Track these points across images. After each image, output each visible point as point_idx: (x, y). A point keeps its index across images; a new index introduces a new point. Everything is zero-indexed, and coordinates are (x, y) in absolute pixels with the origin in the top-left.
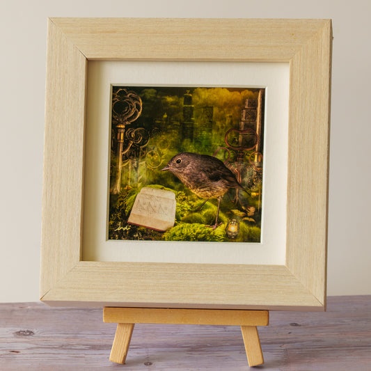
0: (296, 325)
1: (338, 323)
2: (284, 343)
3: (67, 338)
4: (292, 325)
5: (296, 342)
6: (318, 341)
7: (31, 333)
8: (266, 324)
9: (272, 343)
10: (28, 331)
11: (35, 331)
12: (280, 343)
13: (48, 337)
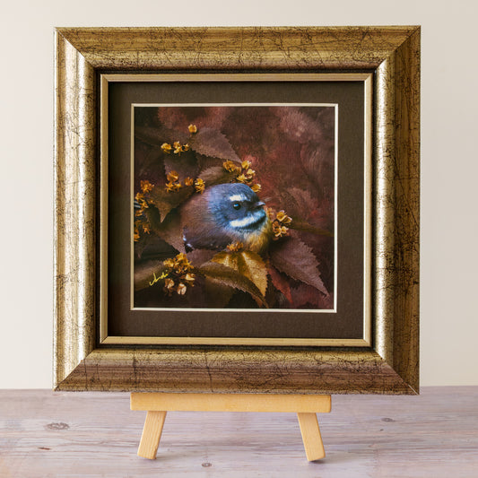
0: (389, 420)
1: (441, 419)
2: (374, 442)
3: (109, 433)
4: (385, 420)
5: (389, 441)
6: (415, 440)
7: (65, 426)
8: (328, 410)
9: (359, 442)
10: (62, 424)
11: (70, 423)
12: (368, 442)
13: (86, 431)
